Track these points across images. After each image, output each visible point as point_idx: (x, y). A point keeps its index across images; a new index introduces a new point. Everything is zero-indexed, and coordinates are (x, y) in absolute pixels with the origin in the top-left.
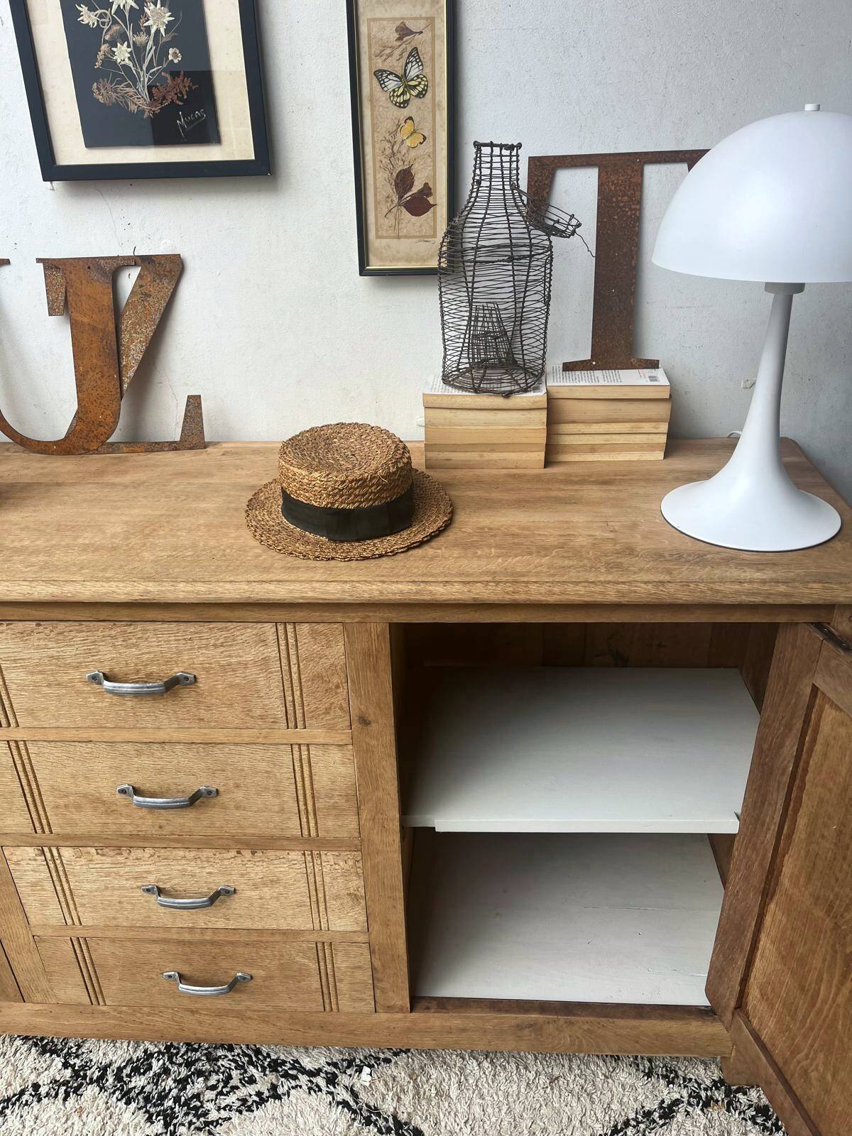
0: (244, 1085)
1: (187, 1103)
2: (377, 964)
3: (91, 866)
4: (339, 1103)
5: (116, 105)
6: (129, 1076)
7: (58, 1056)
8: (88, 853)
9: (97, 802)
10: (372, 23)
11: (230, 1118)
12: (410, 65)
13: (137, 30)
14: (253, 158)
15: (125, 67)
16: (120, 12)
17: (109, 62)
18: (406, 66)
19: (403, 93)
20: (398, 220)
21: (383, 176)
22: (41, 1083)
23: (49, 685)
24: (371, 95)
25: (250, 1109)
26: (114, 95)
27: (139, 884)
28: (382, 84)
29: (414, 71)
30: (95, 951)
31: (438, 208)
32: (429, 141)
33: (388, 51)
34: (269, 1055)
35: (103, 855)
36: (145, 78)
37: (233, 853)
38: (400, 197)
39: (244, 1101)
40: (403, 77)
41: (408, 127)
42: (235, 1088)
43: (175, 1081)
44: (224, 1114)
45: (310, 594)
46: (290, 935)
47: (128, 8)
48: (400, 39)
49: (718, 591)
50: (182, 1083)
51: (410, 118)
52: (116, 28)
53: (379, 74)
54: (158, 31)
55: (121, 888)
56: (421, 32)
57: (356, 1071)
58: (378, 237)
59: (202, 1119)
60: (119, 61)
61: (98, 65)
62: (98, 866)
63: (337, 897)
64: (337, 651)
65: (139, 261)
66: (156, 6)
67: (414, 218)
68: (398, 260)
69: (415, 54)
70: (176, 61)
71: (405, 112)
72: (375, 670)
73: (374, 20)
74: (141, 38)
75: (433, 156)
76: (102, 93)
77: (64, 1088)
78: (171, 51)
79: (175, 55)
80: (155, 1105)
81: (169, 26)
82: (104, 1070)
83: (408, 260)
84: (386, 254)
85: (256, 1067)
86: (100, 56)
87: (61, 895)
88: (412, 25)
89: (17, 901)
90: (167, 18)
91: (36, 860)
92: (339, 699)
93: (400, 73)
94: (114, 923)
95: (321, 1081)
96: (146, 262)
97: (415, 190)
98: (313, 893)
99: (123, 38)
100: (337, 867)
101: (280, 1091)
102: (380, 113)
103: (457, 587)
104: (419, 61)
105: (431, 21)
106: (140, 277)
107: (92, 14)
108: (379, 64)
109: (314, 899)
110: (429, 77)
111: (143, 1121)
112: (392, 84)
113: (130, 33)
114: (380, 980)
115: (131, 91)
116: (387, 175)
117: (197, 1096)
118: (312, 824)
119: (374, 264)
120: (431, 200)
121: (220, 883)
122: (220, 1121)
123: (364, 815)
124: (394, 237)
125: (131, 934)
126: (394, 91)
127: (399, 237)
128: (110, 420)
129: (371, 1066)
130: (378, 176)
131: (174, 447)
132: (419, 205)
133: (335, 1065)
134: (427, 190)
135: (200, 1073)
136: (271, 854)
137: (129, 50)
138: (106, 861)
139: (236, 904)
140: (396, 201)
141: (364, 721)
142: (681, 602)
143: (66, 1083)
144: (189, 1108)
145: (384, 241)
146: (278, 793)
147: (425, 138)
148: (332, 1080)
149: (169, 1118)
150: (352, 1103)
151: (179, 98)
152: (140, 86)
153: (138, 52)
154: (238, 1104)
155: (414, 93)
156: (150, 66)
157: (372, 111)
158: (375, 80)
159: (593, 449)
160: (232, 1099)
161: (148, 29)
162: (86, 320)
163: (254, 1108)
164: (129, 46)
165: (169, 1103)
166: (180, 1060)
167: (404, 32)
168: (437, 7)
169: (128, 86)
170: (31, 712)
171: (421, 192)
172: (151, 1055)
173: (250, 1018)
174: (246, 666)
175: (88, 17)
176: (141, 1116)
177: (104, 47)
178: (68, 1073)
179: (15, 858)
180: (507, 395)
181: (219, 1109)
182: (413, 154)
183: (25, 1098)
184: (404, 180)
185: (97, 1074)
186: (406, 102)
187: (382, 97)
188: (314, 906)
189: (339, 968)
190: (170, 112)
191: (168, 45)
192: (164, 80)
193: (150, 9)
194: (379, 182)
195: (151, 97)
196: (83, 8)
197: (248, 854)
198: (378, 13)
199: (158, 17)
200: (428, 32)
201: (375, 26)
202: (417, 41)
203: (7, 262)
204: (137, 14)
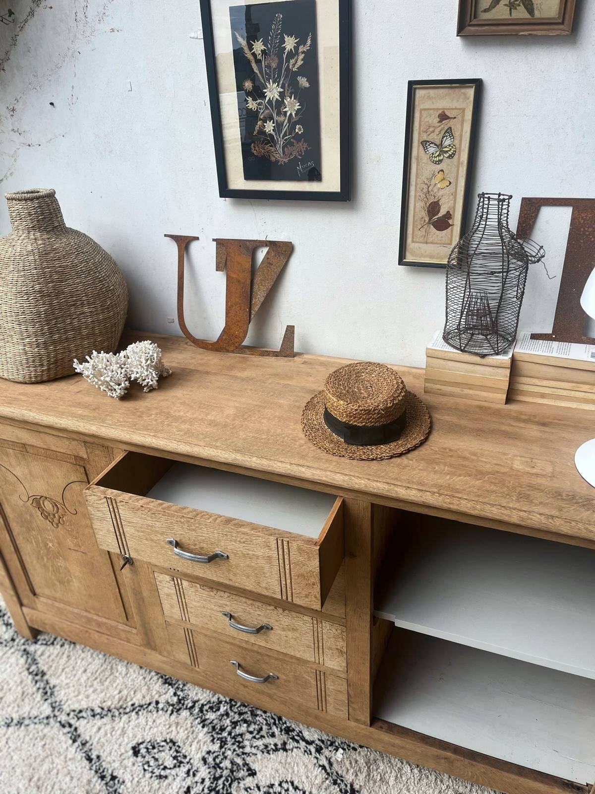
0: (268, 737)
1: (234, 738)
2: (351, 693)
3: (197, 594)
4: (320, 766)
5: (264, 157)
6: (207, 711)
7: (172, 687)
8: (196, 586)
10: (423, 112)
11: (256, 754)
12: (445, 138)
13: (279, 114)
14: (339, 190)
15: (271, 135)
16: (270, 101)
17: (262, 132)
18: (443, 138)
19: (439, 156)
20: (427, 232)
21: (420, 204)
22: (160, 701)
24: (418, 156)
25: (268, 752)
26: (263, 151)
27: (221, 610)
28: (425, 149)
29: (447, 142)
30: (196, 638)
31: (455, 227)
32: (453, 185)
33: (431, 129)
34: (285, 723)
35: (203, 590)
36: (281, 142)
37: (272, 608)
38: (430, 219)
39: (266, 746)
40: (440, 146)
41: (440, 176)
42: (262, 737)
43: (231, 722)
44: (254, 751)
45: (324, 479)
46: (301, 661)
47: (275, 99)
48: (440, 122)
49: (591, 531)
50: (235, 724)
51: (442, 171)
52: (267, 111)
53: (425, 144)
54: (291, 114)
55: (212, 609)
56: (455, 118)
57: (334, 749)
58: (413, 242)
59: (241, 750)
60: (267, 131)
61: (255, 133)
62: (200, 594)
63: (330, 649)
65: (268, 244)
66: (291, 98)
67: (438, 232)
68: (425, 257)
69: (449, 132)
70: (300, 133)
71: (439, 167)
73: (425, 109)
74: (281, 119)
75: (455, 195)
76: (256, 150)
77: (171, 708)
78: (298, 127)
79: (300, 129)
80: (217, 733)
81: (298, 111)
82: (195, 702)
83: (431, 257)
84: (417, 252)
85: (277, 727)
86: (257, 128)
87: (181, 604)
88: (448, 113)
89: (159, 601)
90: (297, 106)
91: (169, 583)
93: (438, 143)
94: (206, 626)
95: (312, 748)
96: (272, 244)
97: (440, 215)
98: (316, 642)
99: (271, 118)
100: (331, 632)
101: (288, 747)
102: (423, 166)
103: (414, 492)
104: (452, 135)
105: (463, 110)
106: (268, 253)
107: (254, 103)
108: (425, 137)
109: (316, 645)
110: (458, 146)
111: (209, 741)
112: (432, 149)
113: (275, 115)
114: (352, 703)
115: (273, 149)
116: (422, 204)
117: (241, 735)
119: (409, 258)
120: (450, 222)
121: (264, 621)
122: (251, 754)
124: (423, 243)
125: (215, 635)
126: (433, 154)
127: (427, 243)
128: (241, 335)
129: (344, 749)
130: (417, 205)
131: (276, 354)
132: (442, 224)
133: (323, 742)
134: (448, 215)
135: (245, 721)
136: (294, 614)
137: (274, 125)
138: (205, 593)
139: (272, 635)
140: (427, 220)
141: (352, 555)
142: (562, 533)
143: (173, 705)
144: (235, 741)
145: (417, 244)
147: (450, 183)
148: (319, 750)
149: (223, 743)
150: (328, 768)
151: (300, 155)
152: (278, 146)
153: (278, 127)
154: (262, 747)
155: (446, 155)
156: (285, 135)
157: (417, 165)
158: (421, 147)
159: (543, 396)
160: (260, 743)
161: (286, 112)
162: (235, 276)
163: (271, 752)
164: (273, 123)
165: (225, 734)
166: (236, 710)
167: (443, 117)
168: (468, 101)
169: (271, 146)
171: (444, 216)
172: (220, 702)
175: (252, 105)
176: (208, 738)
177: (259, 123)
178: (175, 699)
179: (159, 579)
180: (483, 356)
181: (251, 747)
182: (441, 192)
183: (150, 708)
184: (434, 208)
185: (190, 705)
186: (441, 161)
187: (425, 158)
188: (316, 650)
189: (329, 688)
190: (294, 162)
191: (296, 123)
192: (291, 144)
193: (287, 101)
194: (417, 208)
195: (284, 153)
196: (250, 99)
197: (280, 610)
198: (428, 105)
199: (292, 106)
200: (459, 118)
201: (425, 114)
202: (451, 123)
203: (197, 238)
204: (280, 104)
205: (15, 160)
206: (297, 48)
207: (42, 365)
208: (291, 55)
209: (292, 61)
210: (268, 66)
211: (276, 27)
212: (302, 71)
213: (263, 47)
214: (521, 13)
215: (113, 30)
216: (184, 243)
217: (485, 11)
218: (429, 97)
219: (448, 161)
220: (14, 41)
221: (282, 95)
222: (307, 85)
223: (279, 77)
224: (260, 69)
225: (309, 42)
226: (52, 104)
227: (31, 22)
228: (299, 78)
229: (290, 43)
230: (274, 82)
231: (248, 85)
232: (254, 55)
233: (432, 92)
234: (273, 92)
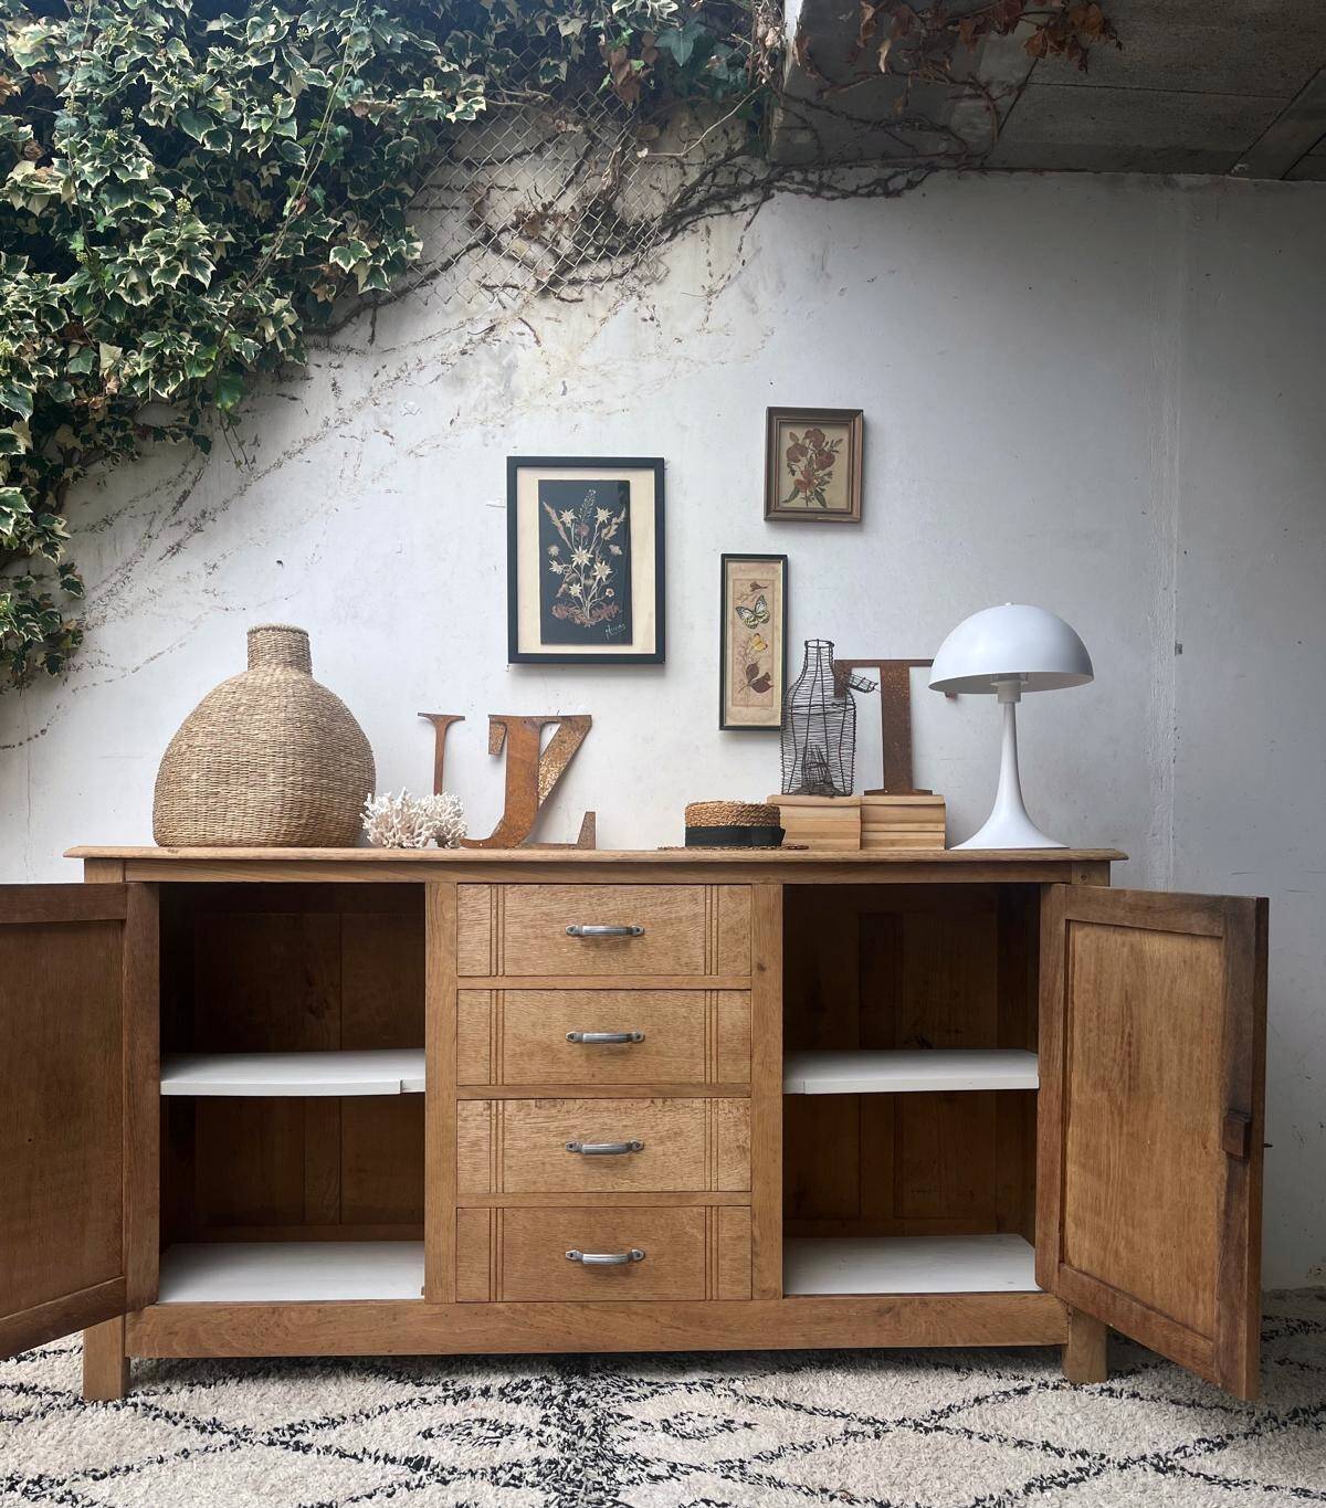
3: (528, 1121)
4: (719, 1395)
5: (567, 619)
8: (528, 1106)
9: (547, 1049)
10: (736, 581)
12: (758, 605)
13: (587, 577)
14: (654, 652)
15: (577, 598)
16: (578, 566)
17: (567, 594)
18: (756, 605)
19: (754, 620)
20: (747, 695)
21: (738, 668)
23: (536, 937)
24: (733, 621)
26: (566, 614)
27: (563, 1141)
28: (740, 614)
29: (761, 608)
30: (510, 1224)
31: (775, 688)
32: (770, 648)
33: (745, 597)
35: (540, 1108)
36: (588, 605)
37: (649, 1101)
38: (749, 681)
40: (754, 612)
41: (756, 639)
46: (684, 1197)
47: (583, 564)
48: (752, 590)
51: (758, 634)
52: (573, 575)
53: (739, 609)
54: (601, 578)
55: (547, 1146)
56: (767, 588)
58: (733, 706)
60: (573, 594)
61: (558, 595)
62: (532, 1121)
63: (728, 1151)
64: (746, 908)
65: (560, 720)
66: (601, 564)
67: (758, 694)
68: (746, 720)
69: (762, 599)
70: (610, 596)
71: (755, 631)
72: (771, 922)
73: (738, 579)
75: (772, 656)
76: (559, 612)
78: (608, 590)
79: (610, 592)
81: (608, 577)
83: (753, 720)
84: (739, 715)
86: (561, 590)
87: (493, 1156)
88: (758, 583)
89: (453, 1167)
90: (608, 572)
91: (482, 1115)
92: (744, 948)
93: (752, 609)
94: (533, 1188)
96: (565, 720)
97: (759, 676)
98: (708, 1146)
99: (578, 581)
100: (730, 1116)
102: (737, 630)
104: (764, 603)
105: (774, 581)
106: (559, 730)
107: (559, 567)
108: (740, 604)
109: (708, 1152)
112: (747, 615)
113: (582, 579)
114: (758, 1255)
115: (578, 611)
116: (741, 667)
118: (714, 1071)
119: (729, 722)
120: (770, 683)
121: (632, 1136)
123: (755, 1060)
124: (743, 706)
125: (546, 1201)
126: (748, 619)
127: (747, 706)
128: (527, 825)
130: (735, 667)
131: (572, 847)
132: (762, 685)
134: (767, 677)
136: (678, 1103)
137: (580, 588)
138: (541, 1115)
139: (641, 1163)
140: (746, 682)
141: (761, 968)
145: (737, 707)
146: (691, 1039)
147: (767, 646)
151: (609, 618)
152: (584, 609)
153: (586, 590)
155: (761, 620)
156: (593, 597)
157: (733, 629)
158: (736, 613)
159: (893, 843)
161: (595, 577)
162: (518, 755)
164: (580, 586)
167: (755, 587)
168: (776, 574)
169: (577, 608)
170: (517, 961)
171: (764, 677)
173: (636, 1313)
174: (680, 920)
175: (556, 568)
177: (564, 586)
179: (465, 1114)
182: (759, 654)
184: (752, 670)
186: (755, 625)
187: (740, 622)
188: (707, 1162)
189: (722, 1239)
190: (602, 625)
191: (607, 586)
192: (601, 607)
193: (597, 566)
194: (736, 673)
195: (591, 615)
196: (555, 563)
197: (659, 1102)
198: (740, 576)
199: (602, 571)
200: (770, 587)
201: (738, 583)
202: (763, 592)
203: (463, 718)
204: (588, 569)
205: (195, 628)
206: (610, 520)
207: (300, 817)
208: (603, 525)
209: (604, 531)
210: (578, 535)
211: (589, 501)
212: (614, 540)
213: (573, 517)
214: (815, 504)
215: (389, 491)
216: (443, 724)
217: (786, 501)
218: (741, 570)
219: (763, 625)
220: (242, 491)
221: (592, 561)
222: (621, 553)
223: (590, 544)
224: (569, 537)
225: (623, 515)
226: (280, 562)
227: (276, 473)
228: (611, 546)
229: (603, 515)
230: (583, 549)
231: (554, 550)
232: (563, 523)
233: (743, 565)
234: (581, 557)
